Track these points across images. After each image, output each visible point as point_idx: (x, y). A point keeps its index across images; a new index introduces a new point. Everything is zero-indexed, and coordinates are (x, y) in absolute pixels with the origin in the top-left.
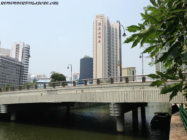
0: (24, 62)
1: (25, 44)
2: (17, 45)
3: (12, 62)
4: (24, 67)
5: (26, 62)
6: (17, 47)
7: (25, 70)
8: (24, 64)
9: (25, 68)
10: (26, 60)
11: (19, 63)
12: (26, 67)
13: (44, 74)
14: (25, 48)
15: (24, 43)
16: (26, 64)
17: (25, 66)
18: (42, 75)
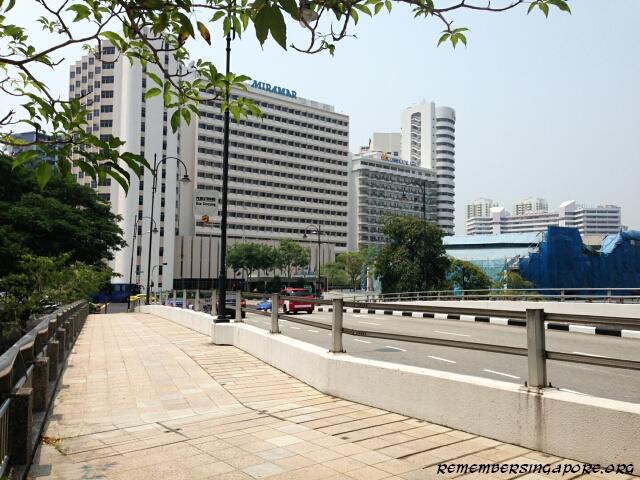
0: (438, 168)
1: (436, 106)
2: (413, 116)
3: (397, 173)
4: (438, 186)
5: (444, 168)
6: (413, 121)
7: (444, 194)
8: (438, 176)
9: (442, 190)
10: (444, 160)
11: (420, 174)
12: (444, 186)
13: (541, 200)
14: (438, 120)
15: (433, 104)
16: (444, 176)
17: (441, 181)
18: (534, 202)
